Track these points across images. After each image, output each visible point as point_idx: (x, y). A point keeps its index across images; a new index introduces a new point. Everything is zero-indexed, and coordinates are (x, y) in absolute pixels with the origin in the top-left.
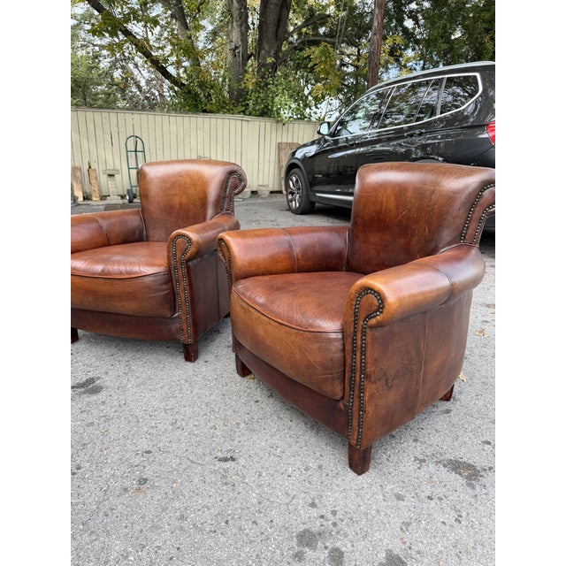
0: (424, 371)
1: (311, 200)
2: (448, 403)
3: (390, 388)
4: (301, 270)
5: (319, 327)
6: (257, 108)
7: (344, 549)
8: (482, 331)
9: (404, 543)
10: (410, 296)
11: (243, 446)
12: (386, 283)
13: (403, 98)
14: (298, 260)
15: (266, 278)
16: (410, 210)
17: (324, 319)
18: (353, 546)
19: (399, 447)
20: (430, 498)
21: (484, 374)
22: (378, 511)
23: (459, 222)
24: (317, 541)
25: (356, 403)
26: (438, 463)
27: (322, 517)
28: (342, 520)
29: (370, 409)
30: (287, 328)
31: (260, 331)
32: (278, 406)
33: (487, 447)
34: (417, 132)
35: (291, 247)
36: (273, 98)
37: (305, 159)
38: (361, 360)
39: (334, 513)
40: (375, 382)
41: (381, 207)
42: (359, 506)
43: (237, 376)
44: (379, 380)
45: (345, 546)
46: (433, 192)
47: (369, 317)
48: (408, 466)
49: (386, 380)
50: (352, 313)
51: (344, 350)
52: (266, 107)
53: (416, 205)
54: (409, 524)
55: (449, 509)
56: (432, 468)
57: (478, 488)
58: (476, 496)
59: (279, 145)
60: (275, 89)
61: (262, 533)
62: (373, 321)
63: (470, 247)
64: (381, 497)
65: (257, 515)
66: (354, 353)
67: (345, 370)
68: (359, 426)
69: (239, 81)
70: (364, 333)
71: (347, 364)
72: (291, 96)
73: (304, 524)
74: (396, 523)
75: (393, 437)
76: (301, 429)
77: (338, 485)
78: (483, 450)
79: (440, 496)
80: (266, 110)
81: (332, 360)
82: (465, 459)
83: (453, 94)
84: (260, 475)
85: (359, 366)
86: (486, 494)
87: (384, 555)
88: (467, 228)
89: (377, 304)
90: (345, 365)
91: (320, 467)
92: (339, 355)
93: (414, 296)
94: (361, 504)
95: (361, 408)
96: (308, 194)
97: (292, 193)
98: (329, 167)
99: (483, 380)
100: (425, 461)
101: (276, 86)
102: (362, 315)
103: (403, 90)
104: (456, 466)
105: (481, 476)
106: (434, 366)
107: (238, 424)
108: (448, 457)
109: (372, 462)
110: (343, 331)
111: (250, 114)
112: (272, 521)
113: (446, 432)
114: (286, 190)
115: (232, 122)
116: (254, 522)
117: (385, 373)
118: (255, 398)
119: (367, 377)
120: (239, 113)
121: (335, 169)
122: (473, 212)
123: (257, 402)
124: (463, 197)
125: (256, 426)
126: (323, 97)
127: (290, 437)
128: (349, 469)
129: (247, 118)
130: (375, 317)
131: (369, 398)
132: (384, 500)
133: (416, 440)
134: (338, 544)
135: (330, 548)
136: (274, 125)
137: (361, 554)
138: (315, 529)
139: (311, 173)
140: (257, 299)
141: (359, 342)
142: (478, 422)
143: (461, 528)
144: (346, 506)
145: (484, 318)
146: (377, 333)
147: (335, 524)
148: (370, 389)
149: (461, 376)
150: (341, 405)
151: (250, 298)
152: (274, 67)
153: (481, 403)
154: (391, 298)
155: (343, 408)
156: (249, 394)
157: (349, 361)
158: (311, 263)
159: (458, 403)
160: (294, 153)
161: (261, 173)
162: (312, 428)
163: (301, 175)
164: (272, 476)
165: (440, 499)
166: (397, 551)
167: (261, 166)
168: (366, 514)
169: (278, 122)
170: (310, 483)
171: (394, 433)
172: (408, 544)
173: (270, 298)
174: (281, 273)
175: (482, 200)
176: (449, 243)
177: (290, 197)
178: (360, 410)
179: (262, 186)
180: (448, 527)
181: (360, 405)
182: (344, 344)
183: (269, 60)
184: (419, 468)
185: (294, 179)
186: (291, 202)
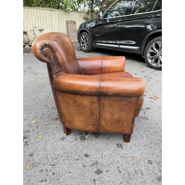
59: (67, 21)
97: (83, 43)
111: (54, 8)
114: (79, 41)
115: (47, 11)
120: (49, 7)
129: (52, 9)
136: (64, 13)
167: (60, 31)
169: (66, 11)
185: (84, 37)
186: (83, 47)
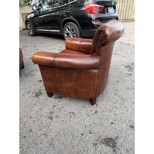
1: (36, 31)
26: (101, 143)
33: (113, 125)
34: (64, 8)
37: (31, 18)
48: (91, 150)
56: (100, 147)
57: (117, 151)
78: (112, 128)
82: (109, 136)
96: (34, 30)
100: (96, 144)
104: (107, 142)
105: (116, 143)
108: (103, 137)
113: (99, 123)
121: (42, 21)
139: (34, 23)
142: (106, 113)
184: (96, 150)
185: (29, 25)
186: (30, 32)
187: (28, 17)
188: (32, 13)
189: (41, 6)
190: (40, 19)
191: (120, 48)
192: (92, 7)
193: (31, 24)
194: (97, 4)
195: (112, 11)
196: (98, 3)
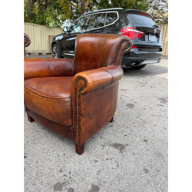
0: (103, 111)
1: (62, 56)
2: (112, 123)
3: (91, 119)
4: (54, 76)
5: (61, 96)
6: (40, 21)
7: (74, 188)
8: (121, 98)
9: (98, 180)
10: (97, 81)
11: (30, 150)
12: (87, 75)
13: (93, 20)
14: (53, 71)
15: (38, 79)
16: (96, 51)
17: (63, 93)
18: (78, 185)
19: (95, 141)
20: (107, 159)
21: (123, 112)
22: (88, 169)
23: (114, 55)
24: (63, 187)
25: (78, 126)
26: (109, 145)
27: (65, 175)
28: (73, 175)
29: (83, 128)
30: (46, 98)
31: (34, 101)
32: (47, 132)
33: (126, 137)
34: (98, 31)
35: (49, 66)
36: (46, 18)
37: (59, 41)
38: (79, 108)
39: (70, 173)
40: (85, 117)
41: (86, 50)
42: (80, 168)
43: (29, 122)
44: (87, 116)
45: (75, 186)
46: (104, 44)
47: (81, 90)
48: (99, 148)
49: (89, 116)
50: (74, 89)
51: (71, 105)
52: (43, 21)
53: (98, 49)
54: (100, 171)
55: (114, 162)
56: (107, 147)
57: (124, 153)
58: (123, 156)
59: (49, 36)
60: (46, 15)
61: (37, 189)
62: (83, 91)
63: (118, 65)
64: (89, 162)
65: (35, 180)
66: (76, 106)
67: (72, 114)
68: (79, 136)
69: (32, 10)
70: (79, 97)
71: (73, 111)
72: (53, 18)
73: (57, 180)
74: (95, 171)
75: (93, 138)
76: (56, 140)
77: (71, 161)
78: (125, 138)
79: (111, 158)
80: (43, 22)
81: (66, 110)
82: (119, 143)
83: (109, 20)
84: (37, 162)
85: (78, 111)
86: (127, 154)
87: (91, 186)
88: (117, 58)
89: (84, 84)
90: (72, 112)
91: (64, 154)
92: (70, 107)
93: (99, 80)
94: (81, 167)
95: (80, 128)
96: (60, 53)
97: (55, 53)
98: (68, 44)
99: (123, 114)
100: (105, 145)
101: (47, 13)
102: (78, 89)
103: (92, 18)
104: (116, 146)
105: (125, 148)
106: (107, 109)
107: (28, 142)
108: (113, 142)
109: (85, 149)
110: (71, 97)
111: (37, 24)
112: (42, 182)
113: (112, 133)
114: (52, 52)
115: (30, 26)
116: (34, 184)
117: (89, 113)
118: (37, 130)
119: (82, 115)
120: (32, 23)
121: (70, 45)
122: (119, 52)
123: (37, 131)
124: (115, 46)
125: (36, 142)
126: (65, 20)
127: (51, 144)
128: (76, 153)
129: (35, 25)
130: (83, 89)
131: (83, 124)
132: (90, 163)
133: (101, 138)
134: (72, 186)
135: (68, 188)
136: (47, 28)
137: (81, 188)
138: (61, 182)
139: (61, 46)
140: (33, 87)
141: (78, 101)
142: (122, 128)
143: (119, 169)
144: (75, 169)
145: (121, 94)
146: (85, 97)
147: (70, 178)
148: (83, 120)
149: (116, 113)
150: (71, 128)
151: (29, 87)
152: (46, 6)
153: (123, 122)
154: (90, 81)
155: (72, 130)
156: (34, 129)
157: (74, 109)
158: (59, 73)
159: (115, 123)
160: (55, 38)
161: (42, 46)
162: (61, 139)
163: (57, 46)
164: (43, 162)
165: (111, 159)
166: (96, 184)
167: (42, 44)
168: (83, 171)
169: (48, 27)
170: (60, 162)
171: (93, 136)
172: (100, 180)
173: (39, 86)
174: (45, 77)
175: (122, 47)
176: (111, 64)
177: (54, 55)
178: (79, 129)
179: (43, 51)
180: (114, 170)
181: (79, 127)
182: (72, 103)
183: (44, 3)
184: (103, 149)
185: (55, 48)
186: (54, 56)
187: (57, 39)
188: (62, 34)
189: (72, 28)
190: (69, 42)
191: (159, 83)
192: (129, 32)
193: (59, 47)
194: (137, 30)
195: (154, 40)
196: (138, 28)
